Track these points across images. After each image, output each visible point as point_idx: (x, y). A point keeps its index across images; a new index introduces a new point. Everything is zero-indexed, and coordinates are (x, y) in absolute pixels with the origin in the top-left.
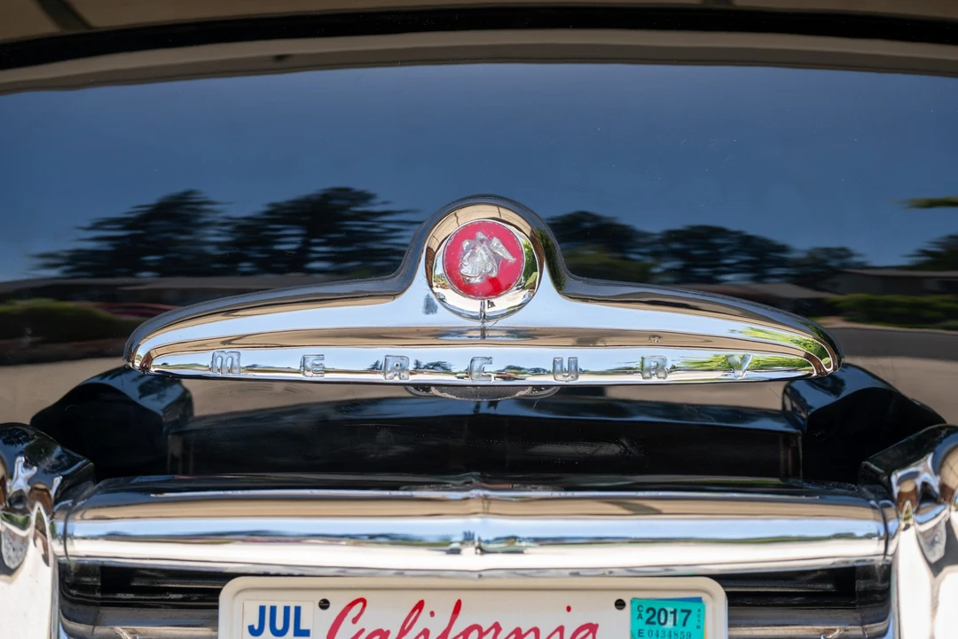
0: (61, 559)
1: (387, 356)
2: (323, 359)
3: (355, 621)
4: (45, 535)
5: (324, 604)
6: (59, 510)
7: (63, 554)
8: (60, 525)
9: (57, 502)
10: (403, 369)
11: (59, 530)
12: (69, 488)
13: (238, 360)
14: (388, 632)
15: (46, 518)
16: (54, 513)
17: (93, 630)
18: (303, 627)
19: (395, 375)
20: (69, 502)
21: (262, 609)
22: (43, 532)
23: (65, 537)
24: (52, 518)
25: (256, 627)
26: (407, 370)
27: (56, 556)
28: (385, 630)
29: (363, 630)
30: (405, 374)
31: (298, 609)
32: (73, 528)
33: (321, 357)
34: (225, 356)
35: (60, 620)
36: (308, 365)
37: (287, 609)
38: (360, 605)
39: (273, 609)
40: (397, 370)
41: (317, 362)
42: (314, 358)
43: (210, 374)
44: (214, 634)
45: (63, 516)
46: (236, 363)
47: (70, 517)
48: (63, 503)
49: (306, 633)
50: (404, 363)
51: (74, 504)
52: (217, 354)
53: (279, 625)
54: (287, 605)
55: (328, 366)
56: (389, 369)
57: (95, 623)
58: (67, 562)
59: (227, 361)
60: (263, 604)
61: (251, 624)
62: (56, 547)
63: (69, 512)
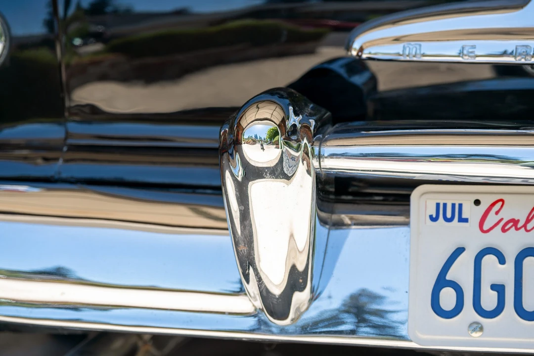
0: (317, 170)
1: (517, 46)
2: (475, 48)
3: (497, 213)
4: (308, 156)
5: (477, 202)
6: (316, 140)
7: (319, 167)
8: (316, 149)
9: (315, 135)
10: (527, 55)
11: (316, 152)
12: (319, 127)
13: (420, 49)
14: (518, 221)
15: (308, 145)
16: (313, 142)
17: (331, 216)
18: (464, 216)
19: (522, 58)
20: (321, 136)
21: (438, 205)
22: (307, 154)
23: (320, 157)
24: (312, 145)
25: (434, 216)
26: (530, 55)
27: (315, 169)
28: (516, 219)
29: (502, 219)
30: (528, 58)
31: (460, 205)
32: (324, 151)
33: (474, 47)
34: (411, 47)
35: (316, 210)
36: (465, 52)
37: (453, 205)
38: (500, 203)
39: (445, 205)
40: (524, 55)
41: (470, 50)
42: (469, 47)
43: (402, 58)
44: (407, 220)
45: (318, 144)
46: (418, 52)
47: (322, 144)
48: (317, 136)
49: (466, 220)
50: (528, 50)
51: (324, 137)
52: (406, 46)
53: (449, 215)
54: (453, 202)
55: (477, 53)
56: (518, 54)
57: (332, 212)
58: (321, 172)
59: (412, 49)
60: (438, 202)
61: (431, 214)
62: (315, 163)
63: (322, 141)
